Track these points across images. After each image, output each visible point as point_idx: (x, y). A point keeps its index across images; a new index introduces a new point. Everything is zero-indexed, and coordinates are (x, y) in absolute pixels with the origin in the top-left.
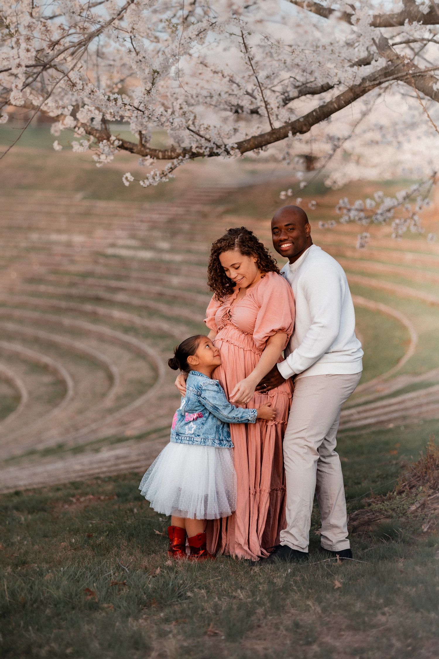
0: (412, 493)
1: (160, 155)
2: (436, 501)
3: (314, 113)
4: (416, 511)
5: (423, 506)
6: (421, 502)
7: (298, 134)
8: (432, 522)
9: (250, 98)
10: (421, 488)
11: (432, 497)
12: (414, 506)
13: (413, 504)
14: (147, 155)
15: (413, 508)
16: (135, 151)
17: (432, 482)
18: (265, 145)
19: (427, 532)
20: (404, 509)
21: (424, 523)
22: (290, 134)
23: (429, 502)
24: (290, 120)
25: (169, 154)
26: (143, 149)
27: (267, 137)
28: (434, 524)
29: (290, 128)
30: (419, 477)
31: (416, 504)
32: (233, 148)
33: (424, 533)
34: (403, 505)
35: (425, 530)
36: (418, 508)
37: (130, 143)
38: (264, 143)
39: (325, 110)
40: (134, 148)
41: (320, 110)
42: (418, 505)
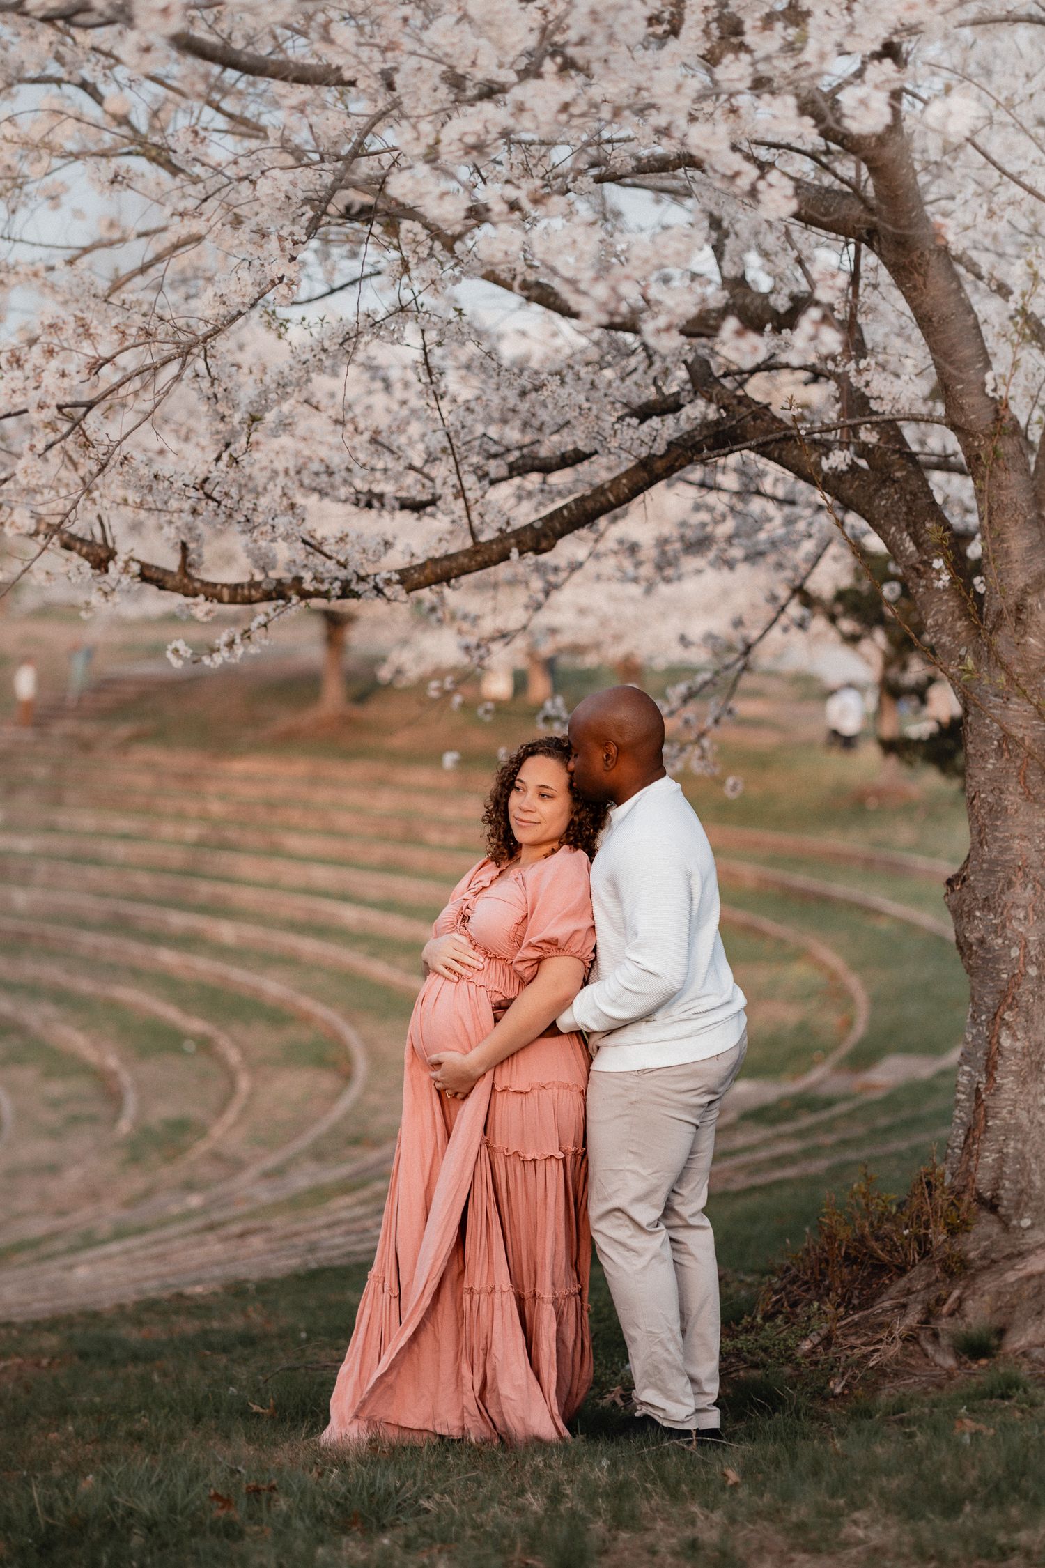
0: (797, 1316)
1: (226, 597)
2: (852, 1331)
3: (565, 512)
4: (813, 1351)
5: (827, 1341)
6: (823, 1332)
7: (530, 554)
8: (850, 1373)
9: (419, 476)
10: (816, 1304)
11: (844, 1322)
12: (808, 1342)
13: (805, 1337)
14: (195, 595)
15: (806, 1346)
16: (168, 586)
17: (839, 1291)
18: (457, 576)
19: (842, 1394)
20: (788, 1348)
21: (834, 1376)
22: (514, 553)
23: (839, 1333)
24: (508, 523)
25: (246, 592)
26: (186, 581)
27: (464, 560)
28: (854, 1377)
29: (513, 541)
30: (806, 1283)
31: (811, 1336)
32: (388, 582)
33: (835, 1397)
34: (785, 1340)
35: (838, 1390)
36: (815, 1346)
37: (157, 568)
38: (455, 572)
39: (589, 505)
40: (167, 578)
41: (577, 505)
42: (817, 1340)
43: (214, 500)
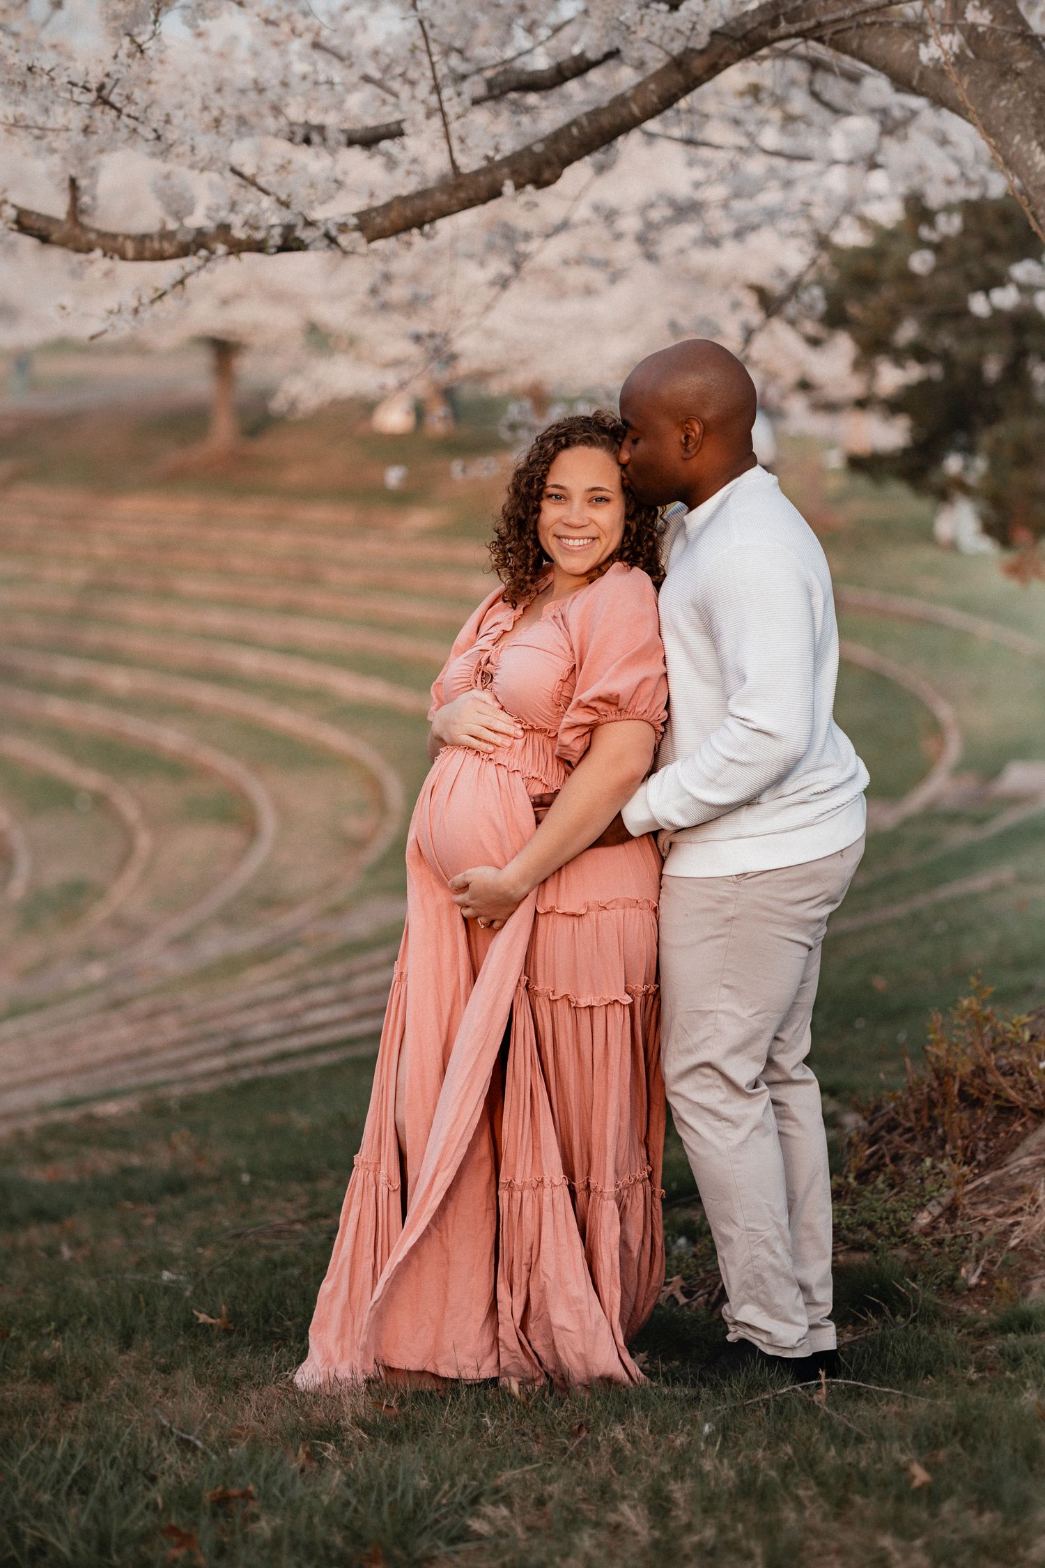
0: (904, 1177)
1: (130, 249)
2: (983, 1197)
3: (575, 131)
4: (933, 1226)
5: (951, 1211)
6: (945, 1201)
7: (529, 188)
8: (986, 1257)
9: (379, 91)
10: (928, 1161)
11: (971, 1186)
12: (925, 1214)
13: (921, 1207)
14: (89, 250)
15: (924, 1219)
16: (54, 237)
17: (959, 1142)
18: (432, 220)
19: (978, 1285)
20: (900, 1223)
21: (966, 1260)
22: (508, 187)
23: (965, 1202)
24: (497, 150)
25: (156, 245)
26: (77, 231)
27: (441, 198)
28: (992, 1262)
29: (506, 170)
30: (910, 1130)
31: (930, 1206)
32: (343, 228)
33: (970, 1290)
34: (895, 1212)
35: (973, 1280)
36: (935, 1220)
37: (39, 215)
38: (431, 214)
39: (606, 121)
40: (52, 228)
41: (590, 121)
42: (937, 1211)
43: (113, 106)
